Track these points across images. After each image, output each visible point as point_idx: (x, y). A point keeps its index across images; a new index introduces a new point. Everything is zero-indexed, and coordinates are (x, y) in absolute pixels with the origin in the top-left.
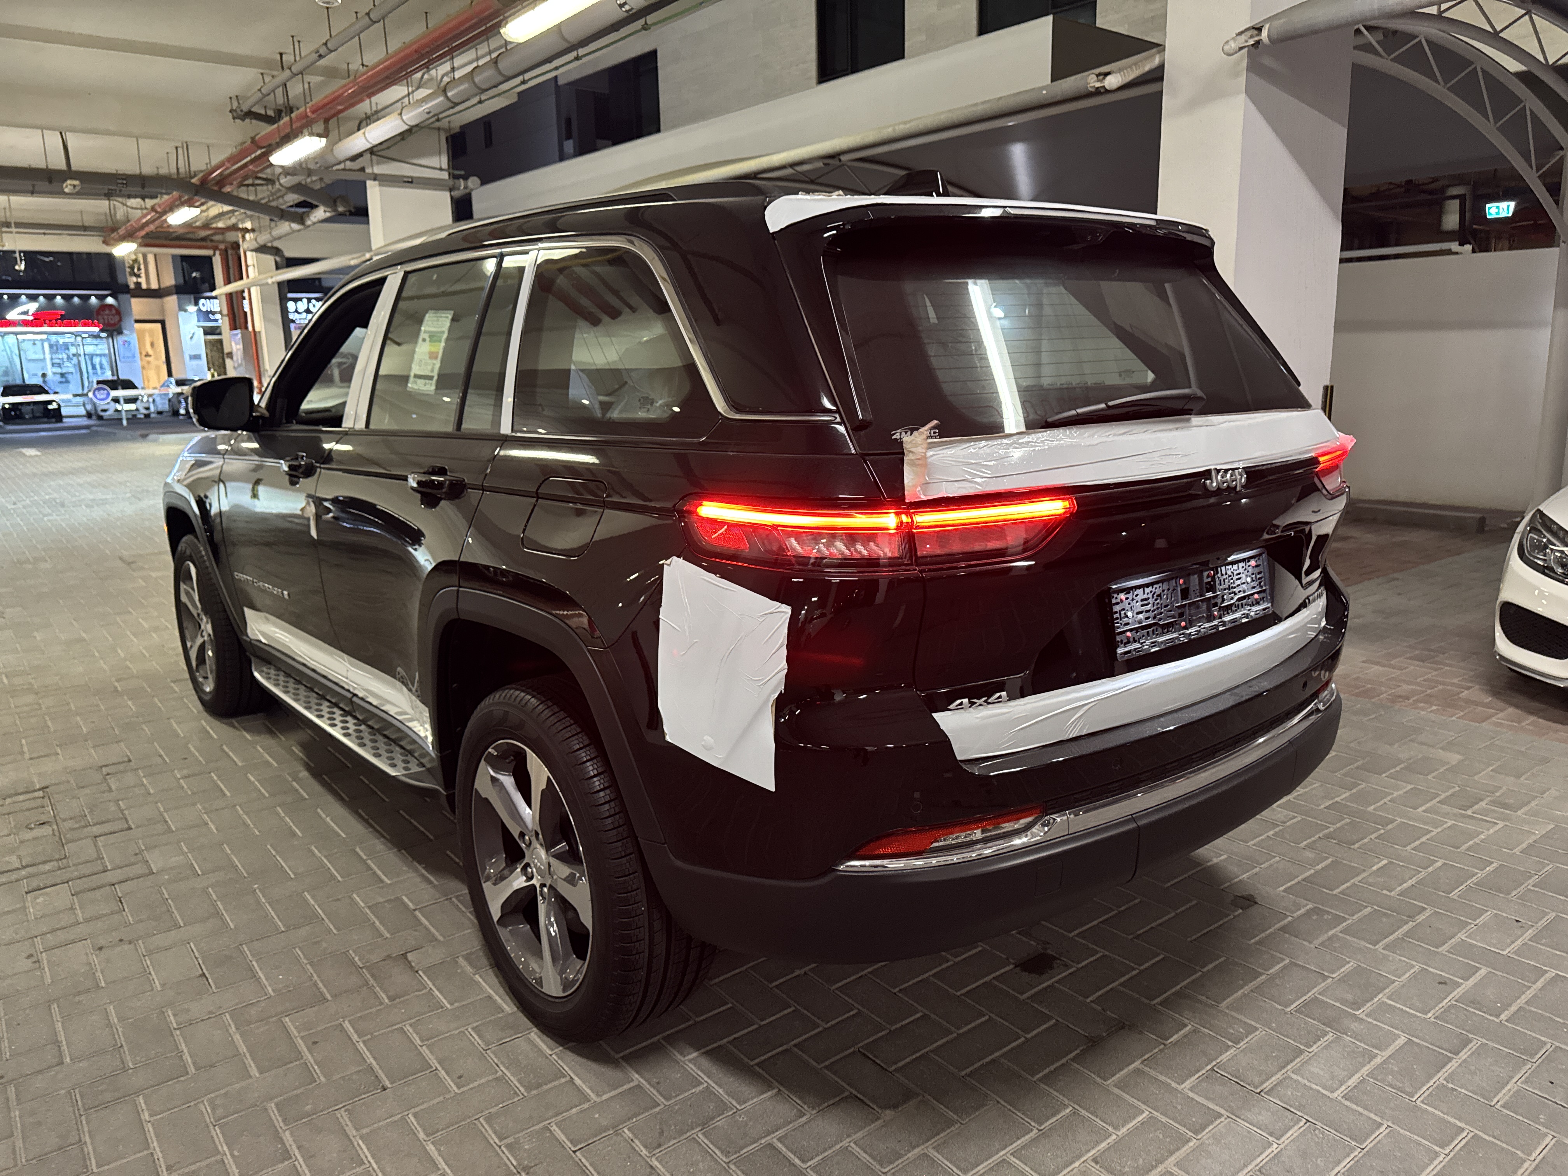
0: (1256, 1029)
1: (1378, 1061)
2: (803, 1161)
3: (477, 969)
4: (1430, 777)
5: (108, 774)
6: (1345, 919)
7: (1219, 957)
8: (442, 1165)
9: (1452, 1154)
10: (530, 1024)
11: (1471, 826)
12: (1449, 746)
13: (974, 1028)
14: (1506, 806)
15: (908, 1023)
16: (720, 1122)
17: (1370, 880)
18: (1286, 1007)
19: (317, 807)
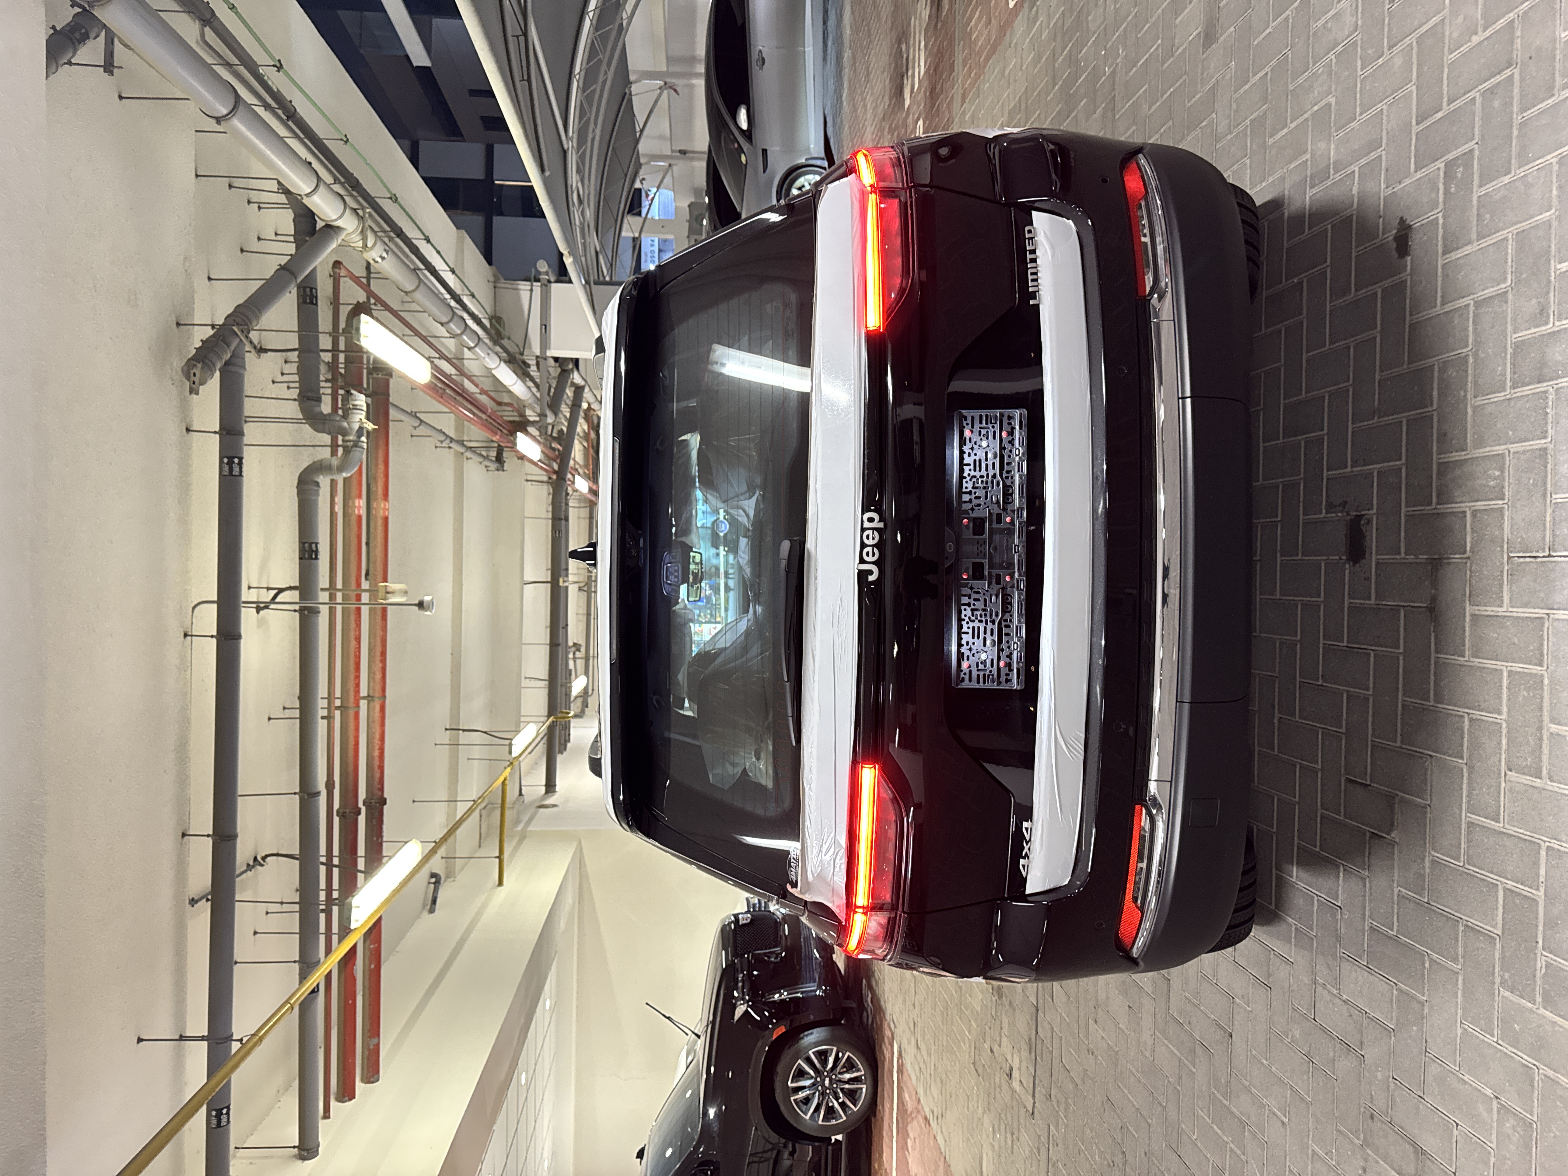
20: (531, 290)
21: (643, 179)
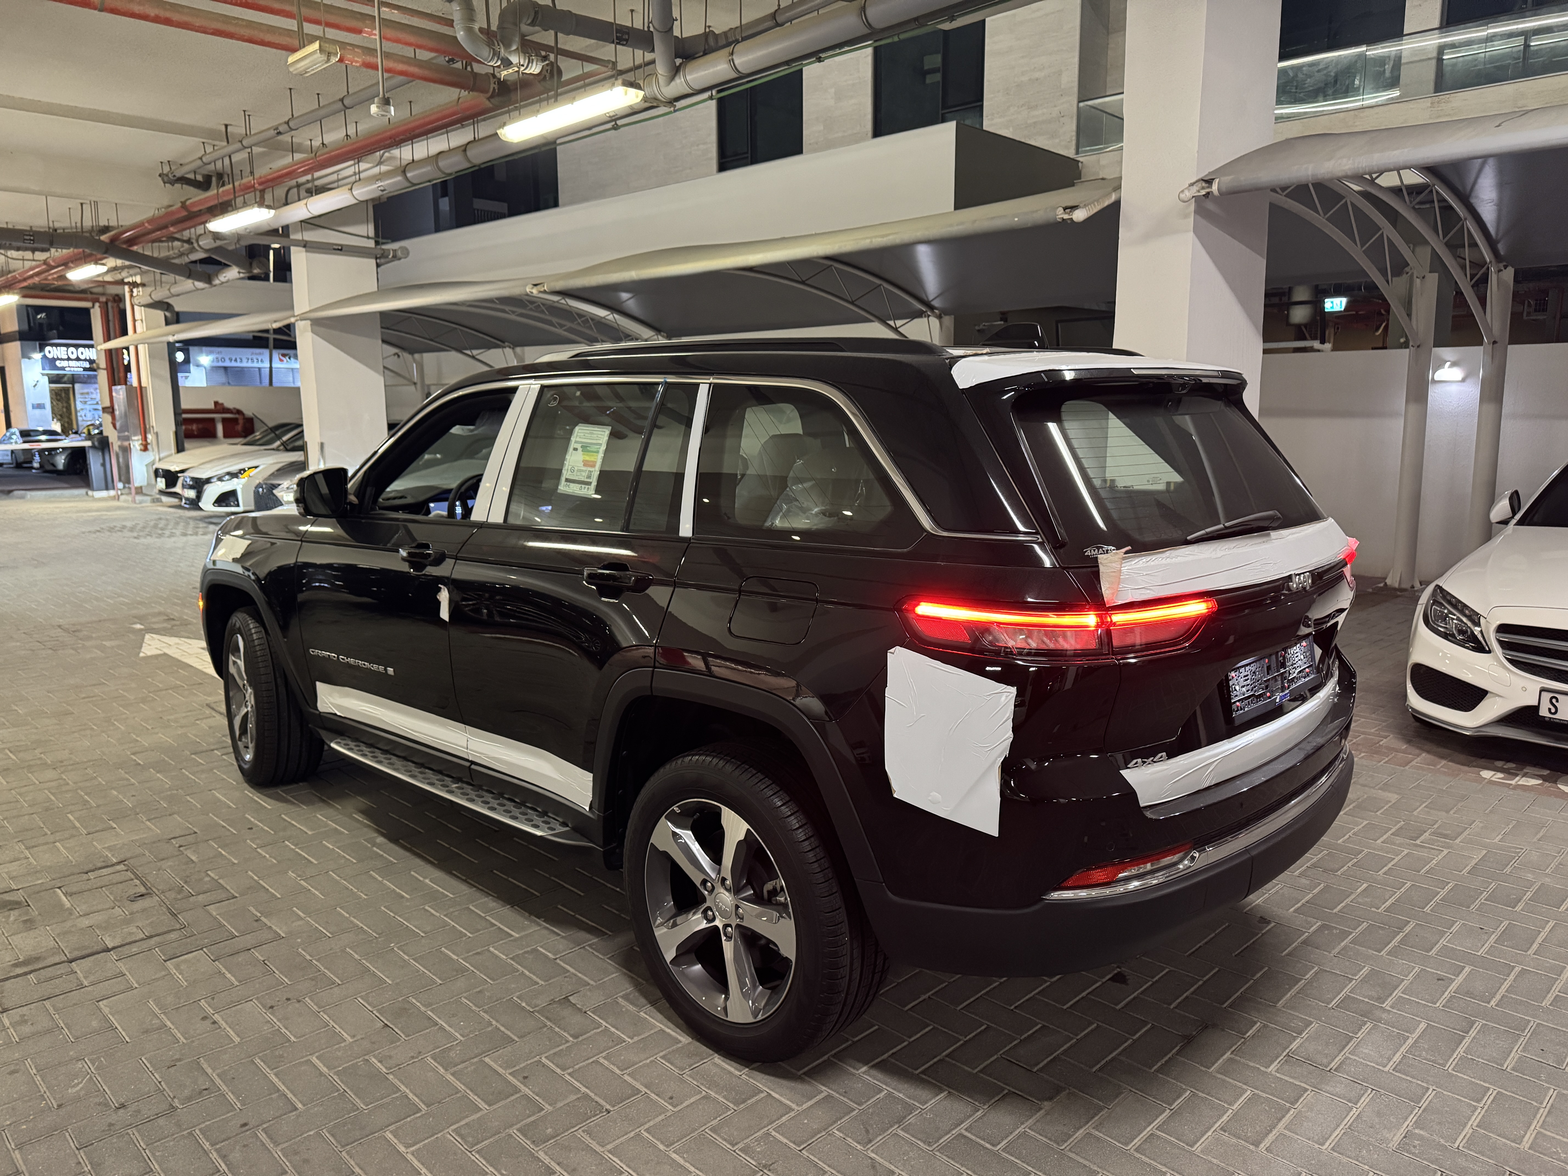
0: (1311, 1023)
1: (1410, 1041)
2: (993, 1145)
3: (640, 1007)
4: (1378, 813)
5: (180, 846)
6: (1352, 933)
7: (1263, 968)
8: (692, 1169)
9: (1486, 1107)
10: (711, 1052)
11: (1424, 854)
12: (1386, 787)
13: (1088, 1034)
14: (1445, 836)
15: (1034, 1033)
16: (911, 1119)
17: (1360, 900)
18: (1328, 1004)
19: (410, 870)
20: (368, 237)
21: (399, 356)
